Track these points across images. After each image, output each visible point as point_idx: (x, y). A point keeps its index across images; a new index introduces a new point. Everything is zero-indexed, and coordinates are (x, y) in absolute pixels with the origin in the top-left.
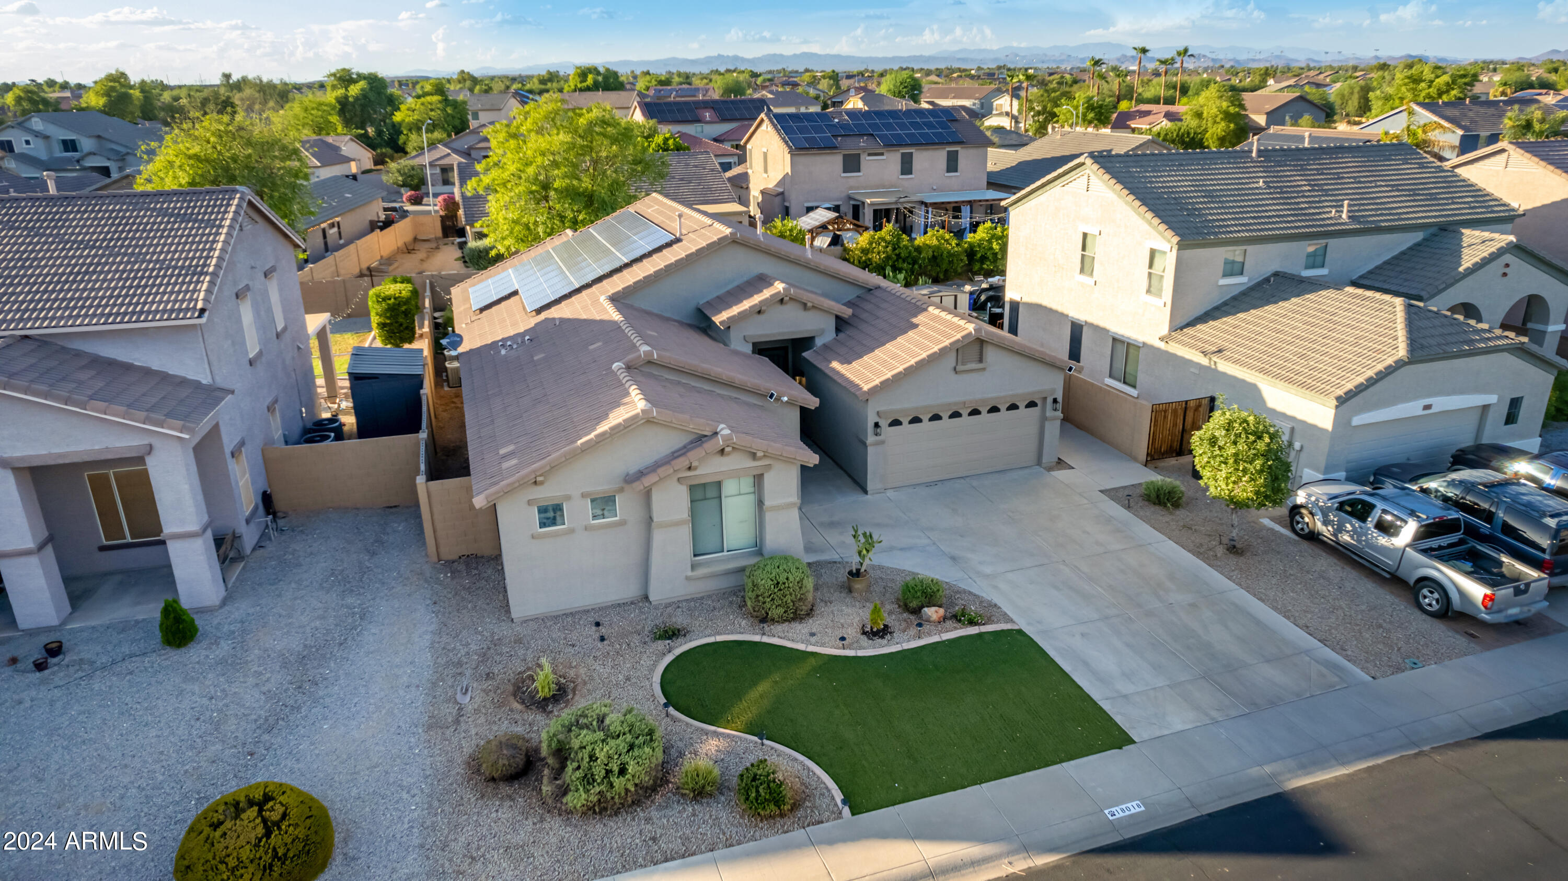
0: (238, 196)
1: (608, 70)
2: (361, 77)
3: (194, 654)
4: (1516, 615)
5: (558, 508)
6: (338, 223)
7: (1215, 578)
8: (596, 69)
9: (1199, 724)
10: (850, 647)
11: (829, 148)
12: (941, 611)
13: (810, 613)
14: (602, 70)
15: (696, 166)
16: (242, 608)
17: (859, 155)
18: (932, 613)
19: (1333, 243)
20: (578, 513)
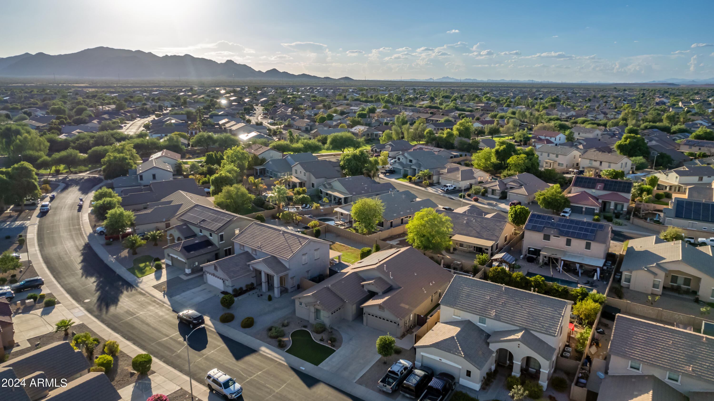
6: (410, 217)
9: (328, 370)
10: (316, 340)
11: (541, 230)
13: (318, 333)
15: (497, 226)
17: (549, 235)
18: (330, 342)
19: (487, 319)
20: (303, 305)
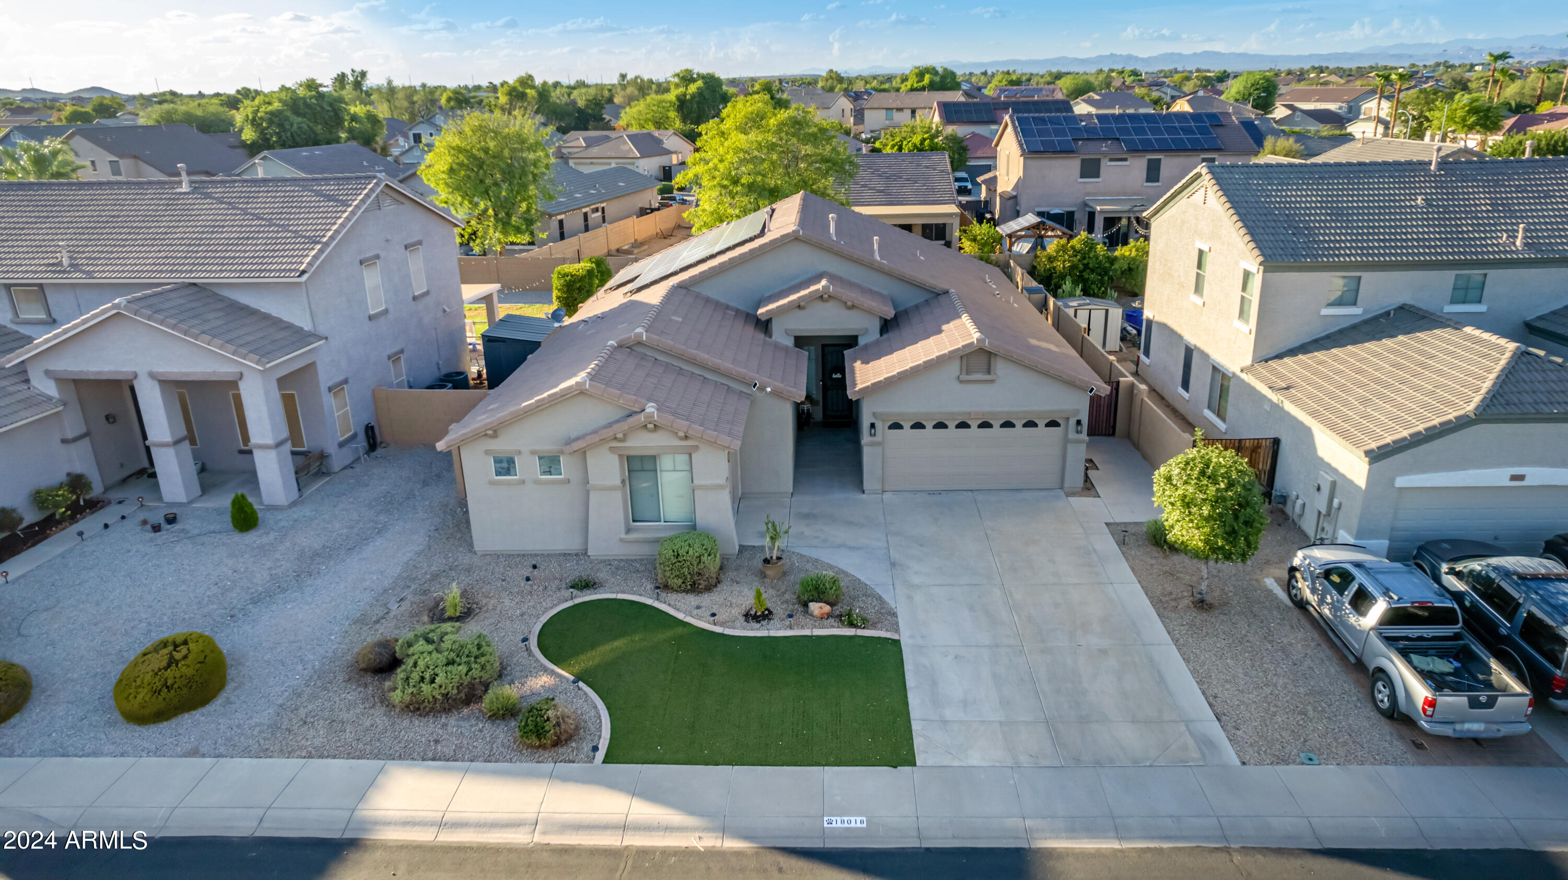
0: (375, 181)
1: (945, 70)
2: (701, 76)
3: (251, 538)
4: (1479, 732)
5: (511, 461)
6: (603, 209)
7: (1155, 629)
8: (934, 69)
9: (997, 764)
10: (722, 624)
11: (1066, 151)
12: (827, 608)
13: (709, 589)
14: (940, 70)
15: (927, 167)
16: (305, 511)
17: (1099, 160)
18: (816, 608)
19: (1493, 274)
20: (527, 467)
